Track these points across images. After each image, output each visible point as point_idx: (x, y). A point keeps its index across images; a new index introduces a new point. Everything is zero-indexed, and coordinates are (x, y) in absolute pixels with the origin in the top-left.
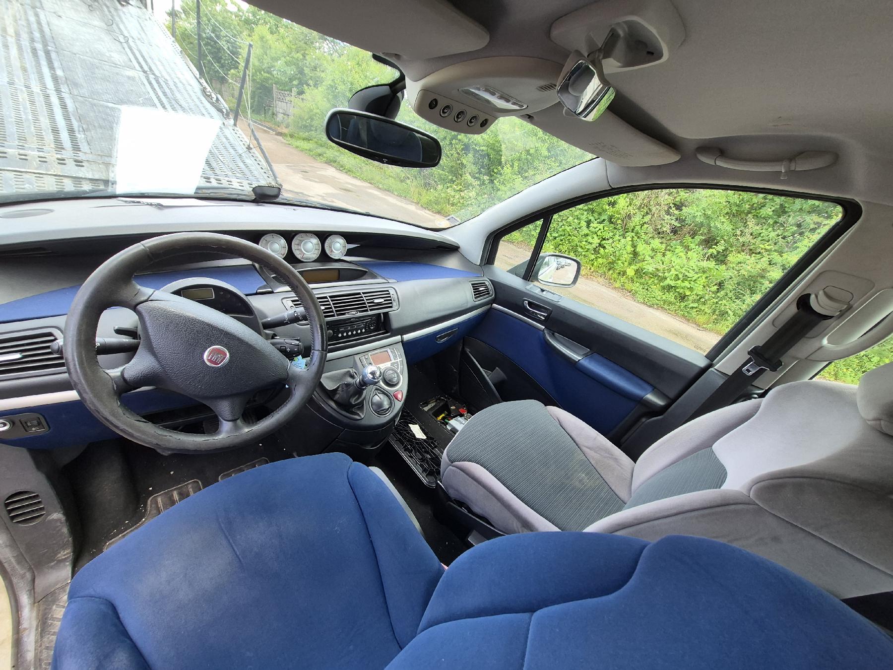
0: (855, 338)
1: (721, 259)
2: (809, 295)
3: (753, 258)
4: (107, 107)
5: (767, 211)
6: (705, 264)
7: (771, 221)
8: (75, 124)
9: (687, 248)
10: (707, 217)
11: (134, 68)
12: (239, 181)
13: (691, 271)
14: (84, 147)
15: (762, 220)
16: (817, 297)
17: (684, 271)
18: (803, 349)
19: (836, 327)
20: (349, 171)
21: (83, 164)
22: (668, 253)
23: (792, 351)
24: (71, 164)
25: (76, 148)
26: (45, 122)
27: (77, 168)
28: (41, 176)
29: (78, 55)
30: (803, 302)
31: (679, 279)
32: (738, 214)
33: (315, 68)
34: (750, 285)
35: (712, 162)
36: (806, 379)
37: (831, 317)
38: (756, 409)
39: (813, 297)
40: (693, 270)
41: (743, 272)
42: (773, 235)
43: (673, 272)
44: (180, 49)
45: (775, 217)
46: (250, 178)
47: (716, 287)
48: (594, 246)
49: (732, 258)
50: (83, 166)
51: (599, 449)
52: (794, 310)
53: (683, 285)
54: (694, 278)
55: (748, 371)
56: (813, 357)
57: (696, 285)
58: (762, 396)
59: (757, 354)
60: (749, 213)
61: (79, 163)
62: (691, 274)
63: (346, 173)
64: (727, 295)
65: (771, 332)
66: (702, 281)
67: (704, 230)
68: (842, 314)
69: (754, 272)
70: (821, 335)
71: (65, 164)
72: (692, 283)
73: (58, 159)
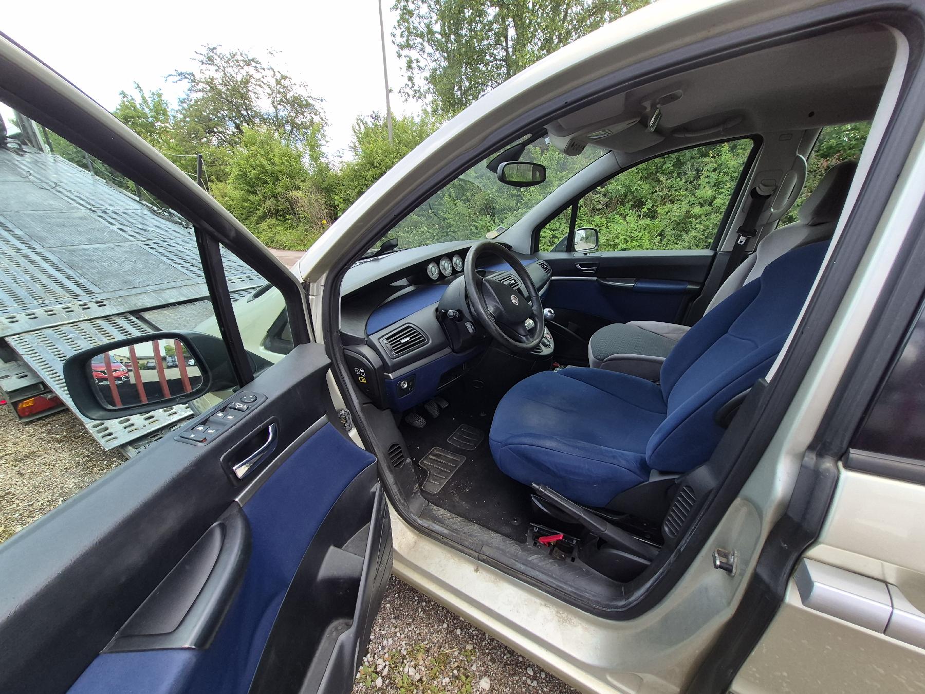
0: (786, 201)
1: (652, 214)
2: (755, 188)
3: (676, 205)
4: (84, 249)
5: (669, 165)
6: (643, 222)
7: (675, 174)
8: (71, 272)
9: (624, 217)
10: (628, 187)
11: (78, 209)
12: (238, 277)
13: (634, 232)
14: (95, 289)
15: (670, 175)
16: (759, 188)
17: (629, 234)
18: (764, 218)
19: (774, 199)
20: (291, 246)
21: (104, 303)
22: (609, 224)
23: (759, 223)
24: (93, 306)
25: (89, 292)
26: (44, 279)
27: (101, 308)
28: (76, 324)
29: (21, 212)
30: (753, 193)
31: (627, 242)
32: (650, 175)
33: (212, 164)
34: (683, 227)
35: (683, 136)
36: (773, 230)
37: (770, 195)
38: (756, 258)
39: (757, 188)
40: (636, 230)
41: (673, 219)
42: (682, 183)
43: (621, 237)
44: (105, 181)
45: (677, 169)
46: (245, 271)
47: (658, 238)
48: (548, 238)
49: (660, 210)
50: (105, 305)
51: (674, 330)
52: (750, 199)
53: (633, 245)
54: (639, 236)
55: (741, 242)
56: (770, 221)
57: (643, 241)
58: (755, 251)
59: (741, 231)
60: (657, 172)
61: (100, 304)
62: (635, 234)
63: (289, 249)
64: (669, 240)
65: (744, 216)
66: (647, 237)
67: (629, 197)
68: (775, 191)
69: (682, 215)
70: (769, 208)
71: (89, 308)
72: (639, 241)
73: (81, 305)
